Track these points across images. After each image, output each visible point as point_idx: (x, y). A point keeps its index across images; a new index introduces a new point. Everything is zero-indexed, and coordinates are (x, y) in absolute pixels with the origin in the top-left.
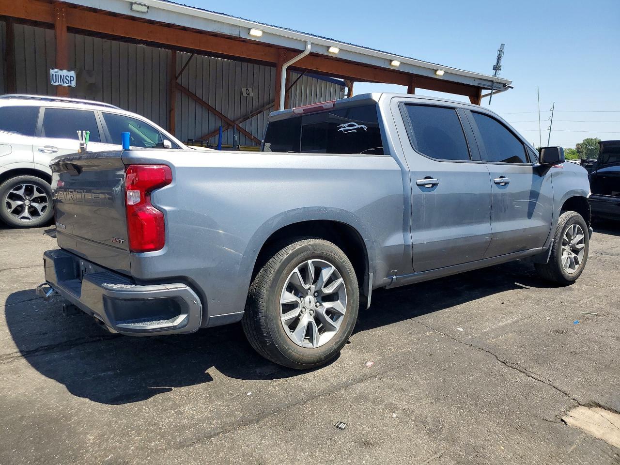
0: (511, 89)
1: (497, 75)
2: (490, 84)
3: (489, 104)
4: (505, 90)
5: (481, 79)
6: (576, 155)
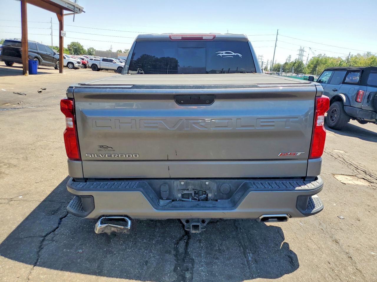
0: (84, 13)
1: (77, 2)
2: (72, 7)
3: (74, 21)
4: (80, 13)
5: (70, 4)
6: (68, 52)
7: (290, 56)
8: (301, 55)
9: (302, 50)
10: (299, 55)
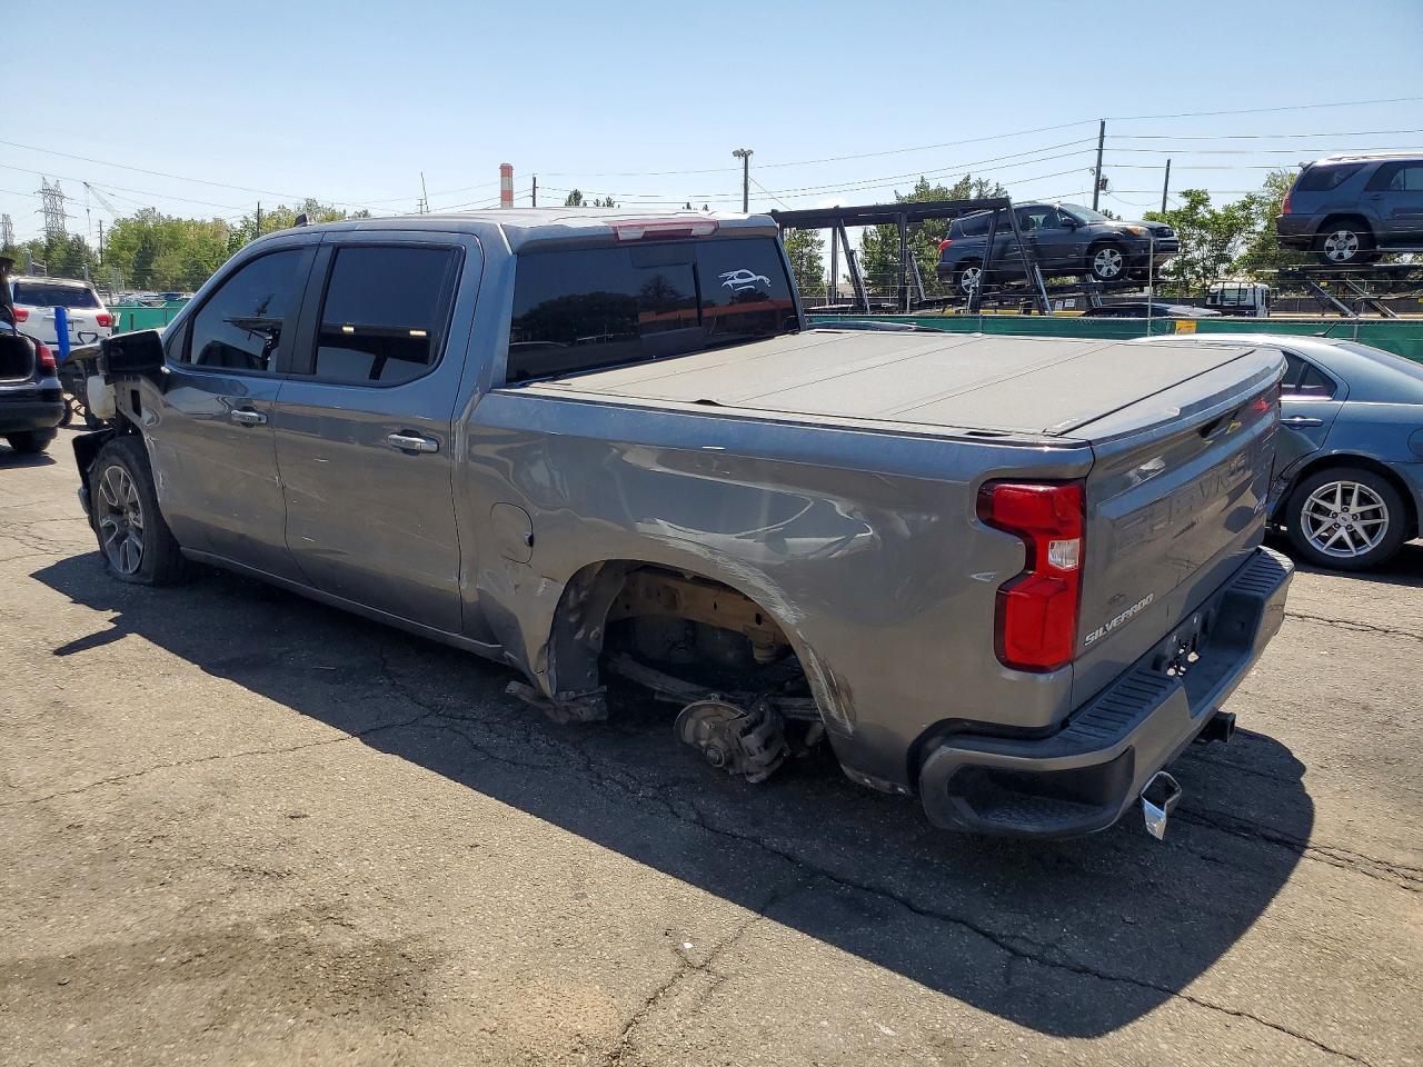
7: (6, 217)
8: (53, 212)
9: (51, 193)
10: (47, 212)
